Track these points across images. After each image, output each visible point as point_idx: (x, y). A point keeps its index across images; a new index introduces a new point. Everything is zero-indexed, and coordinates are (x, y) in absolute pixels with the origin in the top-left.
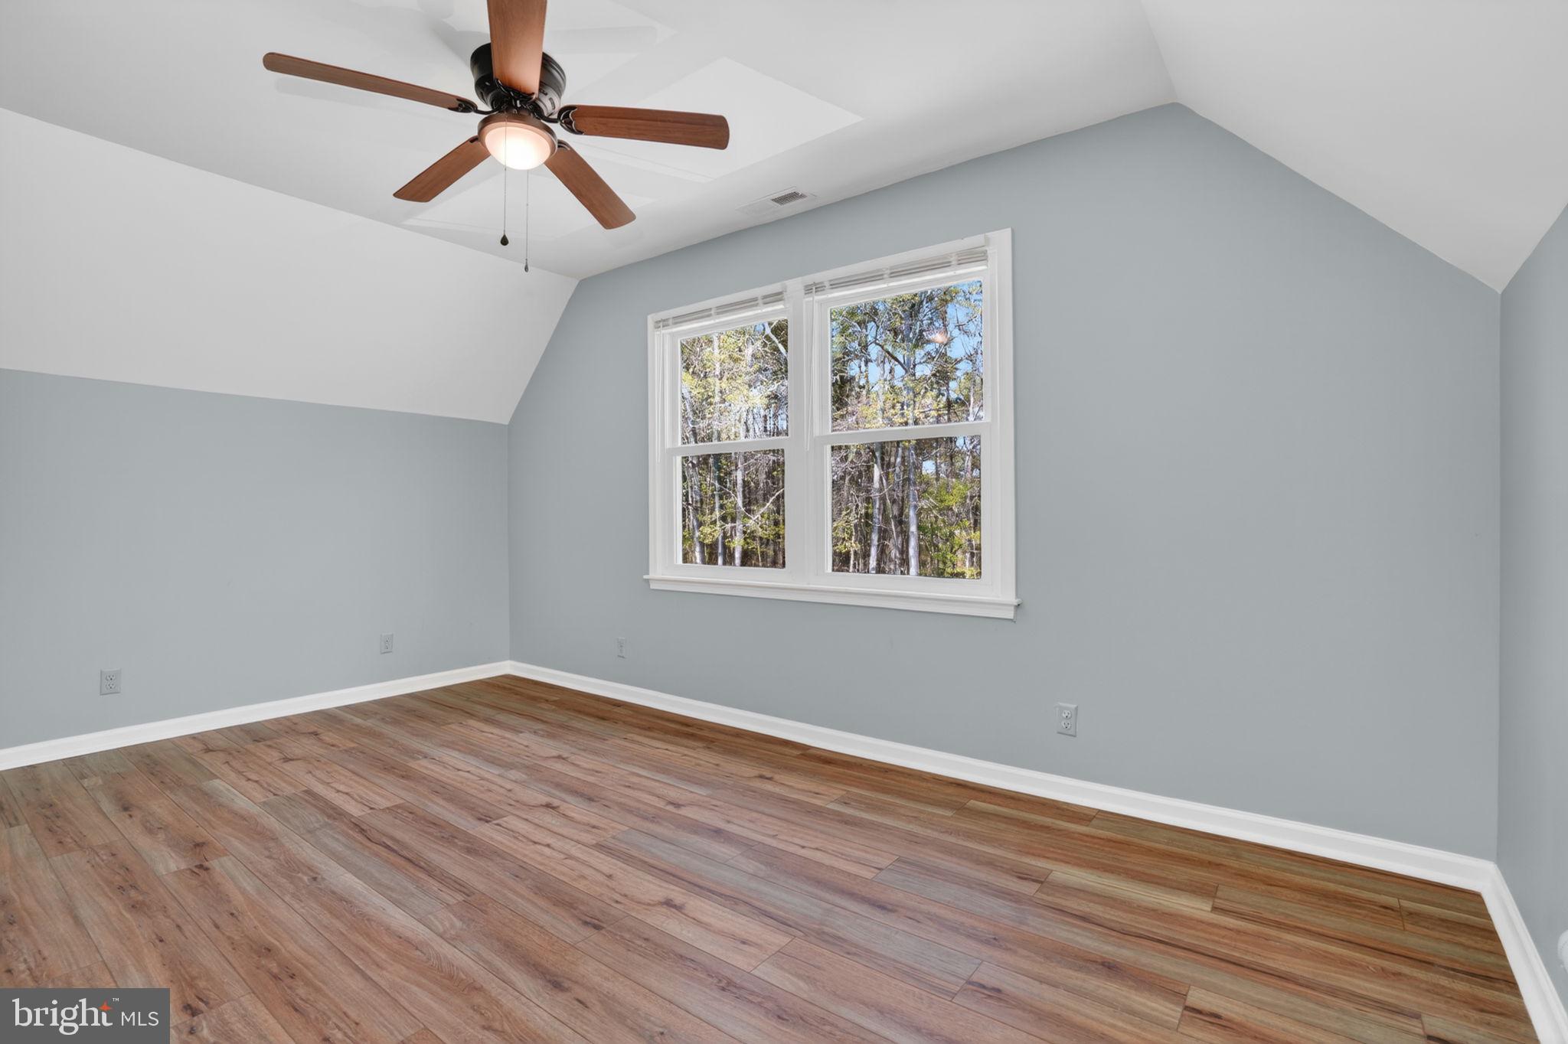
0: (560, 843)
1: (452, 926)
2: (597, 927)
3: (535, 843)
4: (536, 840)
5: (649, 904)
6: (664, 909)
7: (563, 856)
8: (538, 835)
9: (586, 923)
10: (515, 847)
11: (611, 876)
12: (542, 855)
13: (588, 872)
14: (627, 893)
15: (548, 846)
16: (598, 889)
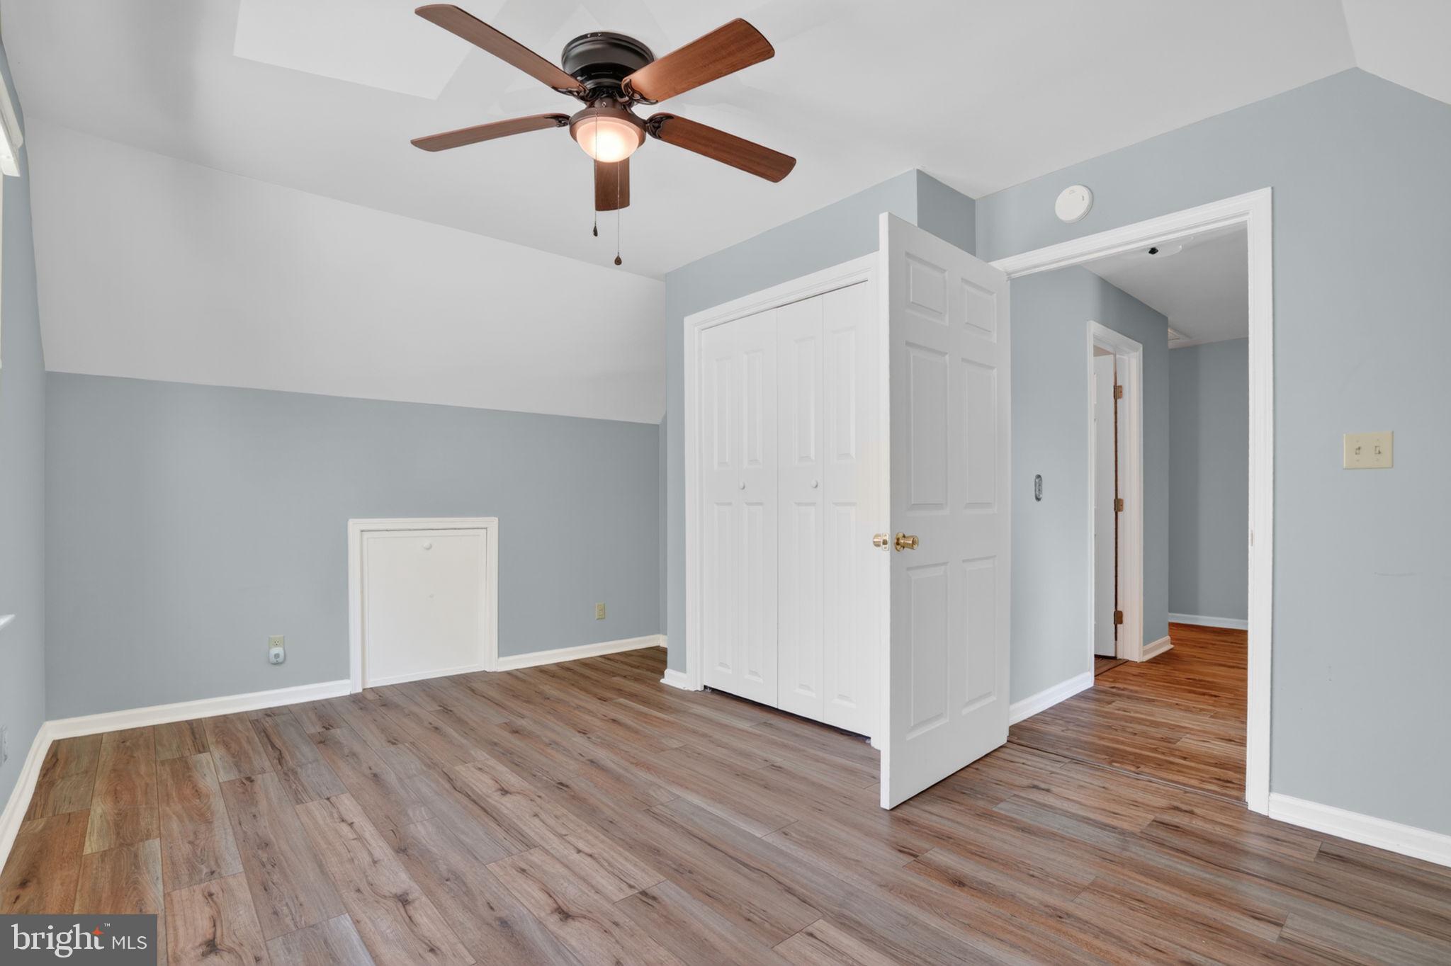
0: (566, 852)
1: (654, 791)
2: (561, 784)
3: (591, 856)
4: (589, 859)
5: (519, 793)
6: (512, 789)
7: (568, 838)
8: (586, 865)
9: (567, 786)
10: (612, 853)
11: (535, 816)
12: (587, 841)
13: (551, 822)
14: (530, 802)
15: (579, 851)
16: (549, 807)
